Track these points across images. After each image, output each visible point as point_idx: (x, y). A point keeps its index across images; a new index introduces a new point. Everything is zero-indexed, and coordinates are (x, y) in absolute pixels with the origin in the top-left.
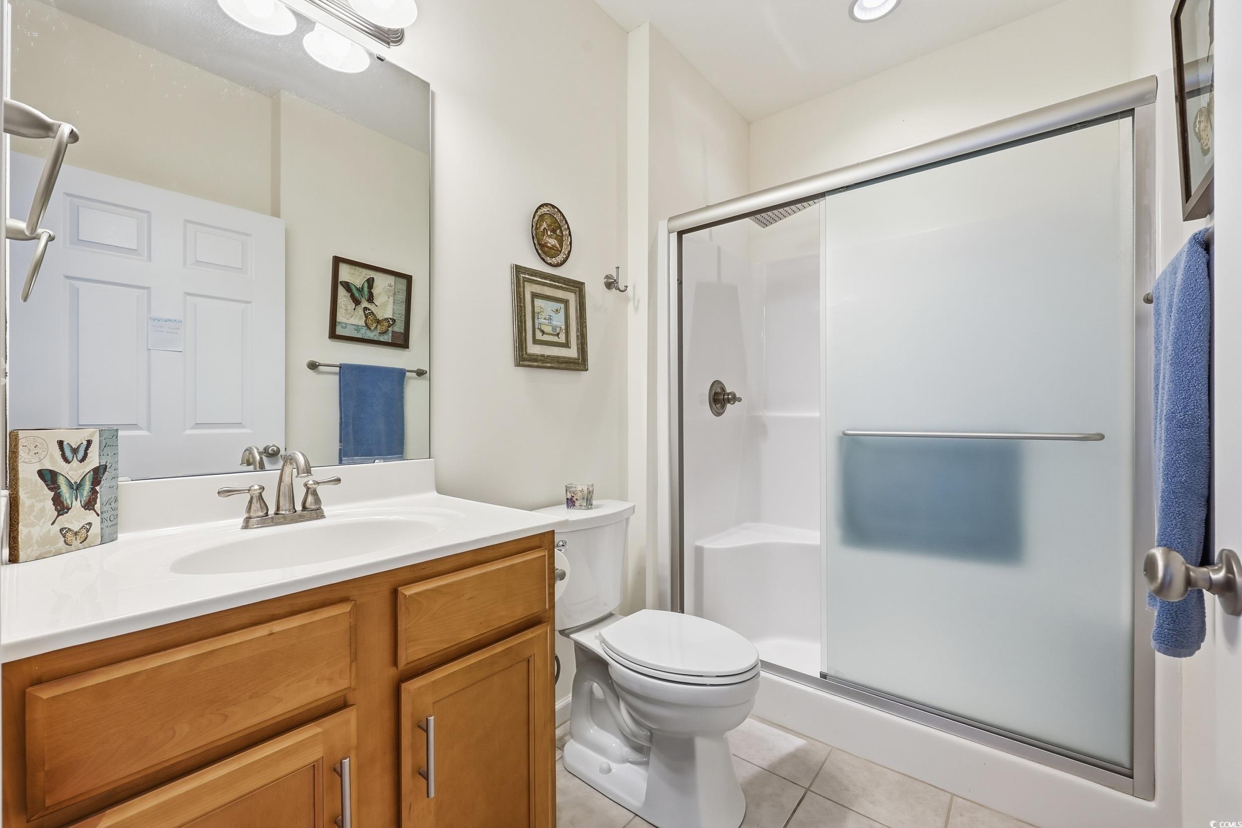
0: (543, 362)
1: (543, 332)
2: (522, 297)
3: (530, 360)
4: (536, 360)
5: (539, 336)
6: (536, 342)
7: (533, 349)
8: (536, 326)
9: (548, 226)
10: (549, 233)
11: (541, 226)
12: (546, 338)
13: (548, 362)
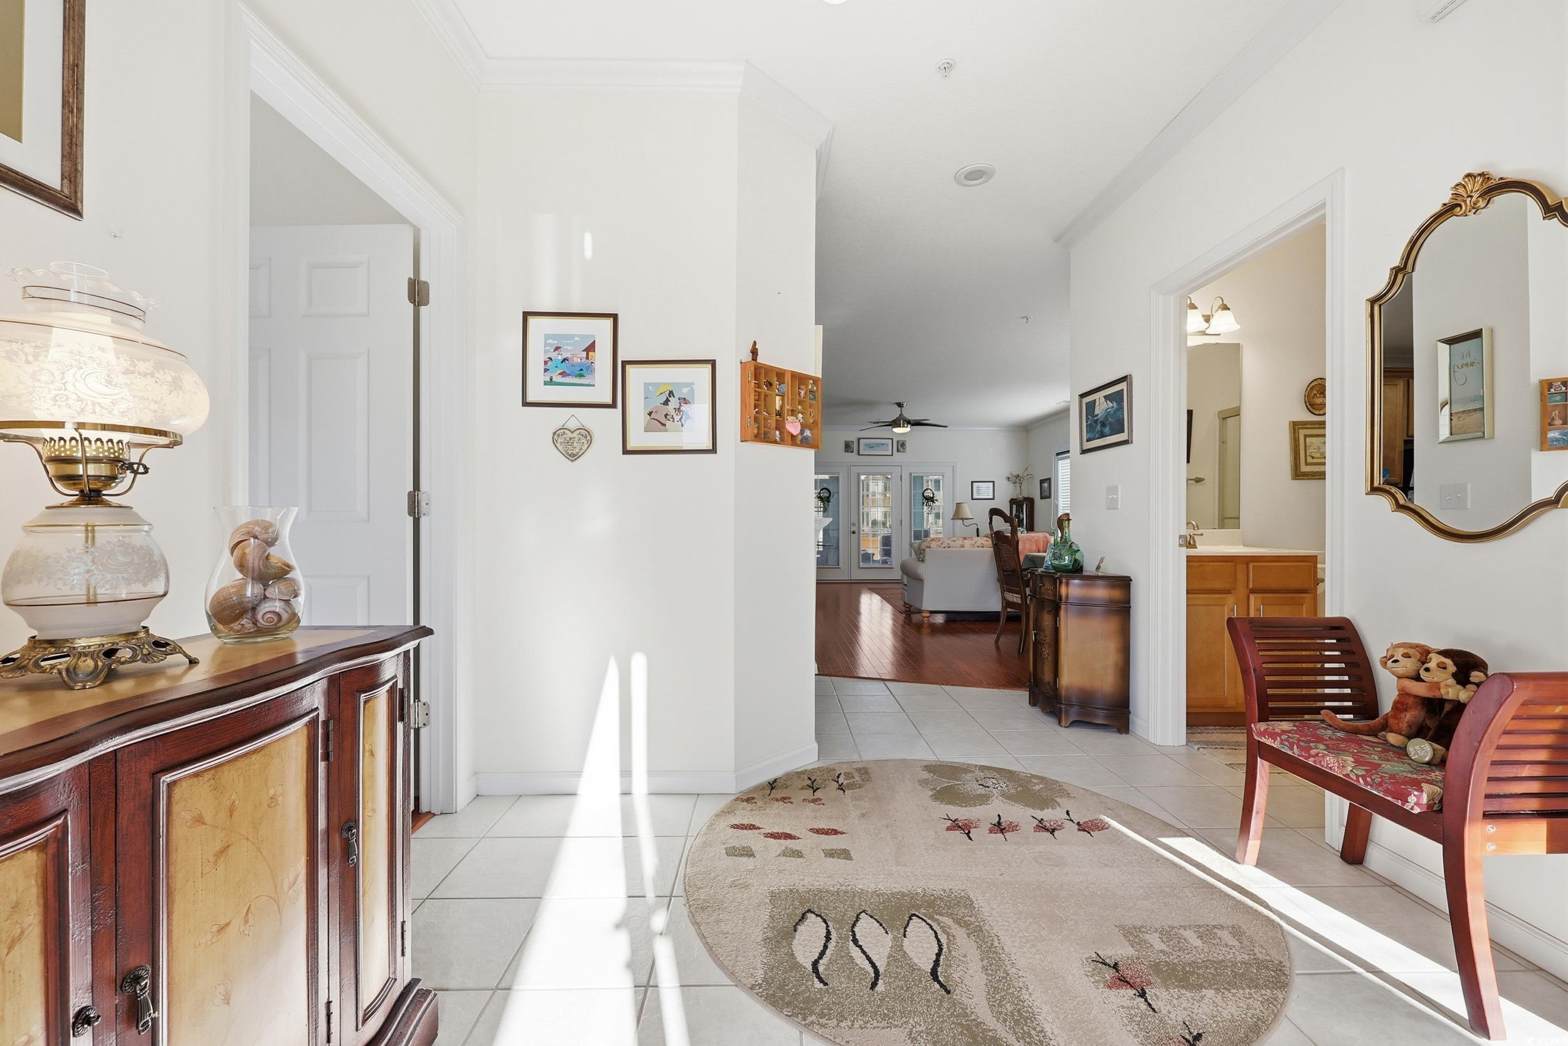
0: (1313, 476)
1: (1313, 458)
2: (1297, 439)
3: (1303, 476)
4: (1306, 476)
5: (1310, 460)
6: (1307, 464)
7: (1304, 468)
8: (1308, 454)
9: (1317, 391)
10: (1318, 396)
11: (1311, 393)
12: (1315, 461)
13: (1316, 476)
